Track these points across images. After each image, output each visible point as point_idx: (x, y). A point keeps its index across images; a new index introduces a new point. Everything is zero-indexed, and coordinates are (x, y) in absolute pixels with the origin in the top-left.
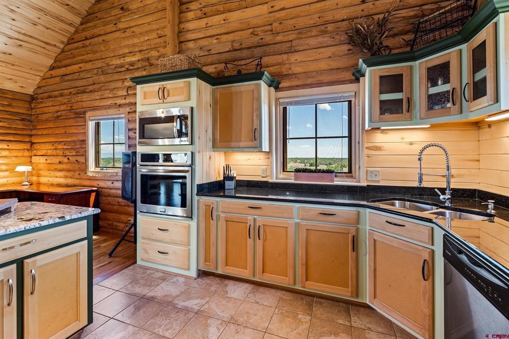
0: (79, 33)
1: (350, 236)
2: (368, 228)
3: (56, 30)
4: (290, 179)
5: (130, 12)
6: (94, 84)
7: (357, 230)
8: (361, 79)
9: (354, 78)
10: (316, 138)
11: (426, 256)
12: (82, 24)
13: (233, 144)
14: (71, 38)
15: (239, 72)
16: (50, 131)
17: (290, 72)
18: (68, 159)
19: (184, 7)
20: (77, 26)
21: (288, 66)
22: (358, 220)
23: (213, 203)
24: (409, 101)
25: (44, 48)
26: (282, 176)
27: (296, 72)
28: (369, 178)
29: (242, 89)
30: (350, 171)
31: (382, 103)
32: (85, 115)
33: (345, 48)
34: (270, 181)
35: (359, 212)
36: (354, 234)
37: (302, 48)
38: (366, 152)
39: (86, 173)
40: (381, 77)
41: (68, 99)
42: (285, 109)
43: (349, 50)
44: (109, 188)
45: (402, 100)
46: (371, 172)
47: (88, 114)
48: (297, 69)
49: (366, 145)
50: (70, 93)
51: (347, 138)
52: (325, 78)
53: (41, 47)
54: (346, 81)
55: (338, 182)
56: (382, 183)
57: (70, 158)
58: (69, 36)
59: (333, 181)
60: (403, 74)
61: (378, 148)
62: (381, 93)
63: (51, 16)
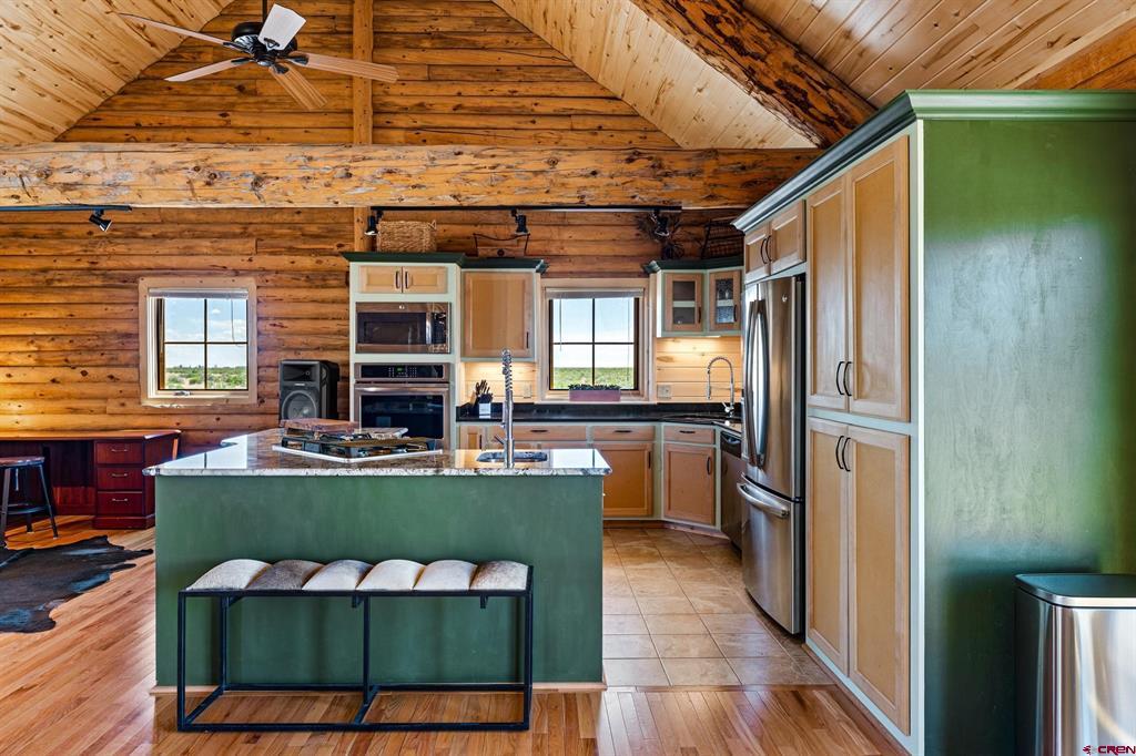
0: (114, 110)
1: (646, 452)
2: (663, 442)
3: (72, 102)
4: (565, 399)
5: (260, 99)
6: (163, 222)
7: (653, 445)
8: (652, 275)
9: (642, 270)
10: (593, 343)
11: (710, 454)
12: (123, 92)
13: (494, 352)
14: (92, 116)
15: (501, 252)
16: (19, 313)
17: (562, 252)
18: (84, 373)
19: (382, 119)
20: (111, 94)
21: (558, 244)
22: (653, 436)
23: (481, 430)
24: (700, 311)
25: (30, 134)
26: (547, 397)
27: (569, 253)
28: (660, 395)
29: (509, 277)
30: (636, 388)
31: (675, 310)
32: (137, 282)
33: (633, 231)
34: (536, 402)
35: (654, 428)
36: (650, 450)
37: (578, 222)
38: (657, 363)
39: (140, 403)
40: (674, 282)
41: (86, 246)
42: (551, 302)
43: (638, 235)
44: (206, 430)
45: (693, 309)
46: (663, 387)
47: (144, 284)
48: (571, 250)
49: (657, 355)
50: (90, 233)
51: (632, 346)
52: (608, 267)
53: (25, 131)
54: (634, 272)
55: (624, 401)
56: (674, 400)
57: (91, 371)
58: (87, 111)
59: (618, 400)
60: (694, 283)
61: (669, 359)
62: (675, 299)
63: (79, 81)
